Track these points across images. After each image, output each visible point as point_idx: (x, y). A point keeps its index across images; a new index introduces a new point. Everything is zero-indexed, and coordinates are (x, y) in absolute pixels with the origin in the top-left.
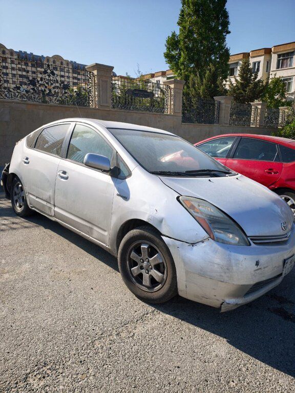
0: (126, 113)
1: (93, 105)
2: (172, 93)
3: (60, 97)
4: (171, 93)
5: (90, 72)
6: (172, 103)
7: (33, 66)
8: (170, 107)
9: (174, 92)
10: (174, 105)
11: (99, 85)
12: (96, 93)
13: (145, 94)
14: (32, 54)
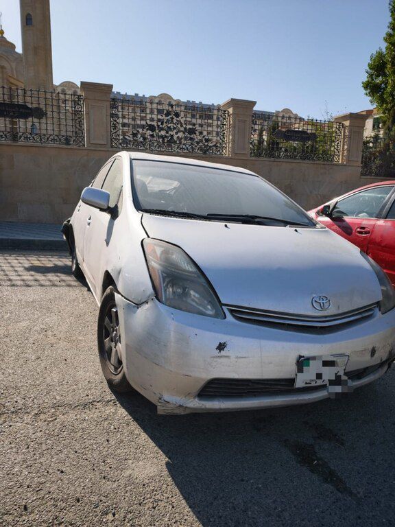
0: (271, 163)
1: (226, 153)
2: (347, 134)
3: (184, 144)
4: (344, 132)
5: (225, 111)
6: (346, 147)
7: (201, 117)
8: (343, 153)
9: (350, 132)
10: (348, 150)
11: (234, 127)
12: (231, 137)
13: (303, 135)
14: (201, 103)
